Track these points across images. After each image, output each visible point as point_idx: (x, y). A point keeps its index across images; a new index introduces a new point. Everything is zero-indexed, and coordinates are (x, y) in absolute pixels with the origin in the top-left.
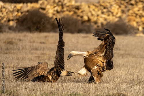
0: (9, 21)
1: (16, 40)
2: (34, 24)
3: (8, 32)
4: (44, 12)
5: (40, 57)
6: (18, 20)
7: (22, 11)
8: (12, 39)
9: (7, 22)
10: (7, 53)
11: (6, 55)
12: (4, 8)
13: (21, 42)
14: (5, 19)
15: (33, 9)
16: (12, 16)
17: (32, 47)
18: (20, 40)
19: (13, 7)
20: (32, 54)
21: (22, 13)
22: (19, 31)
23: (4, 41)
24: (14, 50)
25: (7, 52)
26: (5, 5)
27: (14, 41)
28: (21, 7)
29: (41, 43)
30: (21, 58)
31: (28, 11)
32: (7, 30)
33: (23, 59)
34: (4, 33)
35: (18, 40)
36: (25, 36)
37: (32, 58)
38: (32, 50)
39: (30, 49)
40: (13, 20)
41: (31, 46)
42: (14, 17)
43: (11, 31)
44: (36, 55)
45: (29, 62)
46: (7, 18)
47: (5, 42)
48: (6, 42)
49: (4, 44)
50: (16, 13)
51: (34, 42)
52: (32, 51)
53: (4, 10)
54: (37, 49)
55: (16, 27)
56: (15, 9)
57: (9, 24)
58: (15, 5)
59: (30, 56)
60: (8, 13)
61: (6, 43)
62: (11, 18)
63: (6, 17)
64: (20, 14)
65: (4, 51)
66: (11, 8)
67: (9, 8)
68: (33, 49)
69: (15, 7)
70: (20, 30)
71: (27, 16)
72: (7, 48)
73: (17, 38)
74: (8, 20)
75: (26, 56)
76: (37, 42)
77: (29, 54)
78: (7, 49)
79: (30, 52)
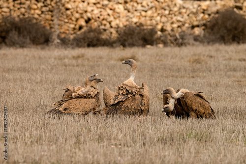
0: (193, 27)
1: (205, 57)
2: (229, 31)
3: (193, 45)
4: (241, 12)
5: (241, 81)
6: (204, 25)
7: (209, 12)
8: (199, 55)
9: (190, 29)
10: (193, 77)
11: (192, 80)
12: (184, 8)
13: (212, 59)
14: (187, 25)
15: (225, 8)
16: (197, 20)
17: (228, 67)
18: (211, 57)
19: (196, 6)
20: (229, 77)
21: (209, 15)
22: (208, 43)
23: (188, 59)
24: (203, 72)
25: (194, 75)
26: (184, 3)
27: (202, 58)
28: (208, 6)
29: (240, 60)
30: (214, 84)
31: (217, 12)
32: (192, 41)
33: (217, 86)
34: (188, 47)
35: (207, 56)
36: (217, 50)
37: (230, 83)
38: (228, 71)
39: (226, 70)
40: (198, 26)
41: (226, 66)
42: (200, 21)
43: (197, 43)
44: (234, 79)
45: (226, 90)
46: (189, 24)
47: (190, 61)
48: (192, 60)
49: (188, 63)
50: (202, 15)
51: (230, 59)
52: (228, 73)
53: (184, 11)
54: (235, 70)
55: (204, 36)
56: (199, 8)
57: (194, 33)
58: (199, 3)
59: (226, 80)
60: (191, 15)
61: (191, 63)
62: (196, 23)
63: (188, 21)
64: (207, 16)
65: (189, 74)
66: (194, 8)
67: (191, 7)
68: (230, 70)
69: (199, 6)
70: (210, 42)
71: (217, 19)
72: (194, 69)
73: (207, 53)
74: (191, 26)
75: (221, 81)
76: (235, 60)
77: (225, 77)
78: (194, 71)
79: (226, 75)
